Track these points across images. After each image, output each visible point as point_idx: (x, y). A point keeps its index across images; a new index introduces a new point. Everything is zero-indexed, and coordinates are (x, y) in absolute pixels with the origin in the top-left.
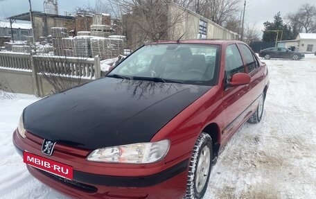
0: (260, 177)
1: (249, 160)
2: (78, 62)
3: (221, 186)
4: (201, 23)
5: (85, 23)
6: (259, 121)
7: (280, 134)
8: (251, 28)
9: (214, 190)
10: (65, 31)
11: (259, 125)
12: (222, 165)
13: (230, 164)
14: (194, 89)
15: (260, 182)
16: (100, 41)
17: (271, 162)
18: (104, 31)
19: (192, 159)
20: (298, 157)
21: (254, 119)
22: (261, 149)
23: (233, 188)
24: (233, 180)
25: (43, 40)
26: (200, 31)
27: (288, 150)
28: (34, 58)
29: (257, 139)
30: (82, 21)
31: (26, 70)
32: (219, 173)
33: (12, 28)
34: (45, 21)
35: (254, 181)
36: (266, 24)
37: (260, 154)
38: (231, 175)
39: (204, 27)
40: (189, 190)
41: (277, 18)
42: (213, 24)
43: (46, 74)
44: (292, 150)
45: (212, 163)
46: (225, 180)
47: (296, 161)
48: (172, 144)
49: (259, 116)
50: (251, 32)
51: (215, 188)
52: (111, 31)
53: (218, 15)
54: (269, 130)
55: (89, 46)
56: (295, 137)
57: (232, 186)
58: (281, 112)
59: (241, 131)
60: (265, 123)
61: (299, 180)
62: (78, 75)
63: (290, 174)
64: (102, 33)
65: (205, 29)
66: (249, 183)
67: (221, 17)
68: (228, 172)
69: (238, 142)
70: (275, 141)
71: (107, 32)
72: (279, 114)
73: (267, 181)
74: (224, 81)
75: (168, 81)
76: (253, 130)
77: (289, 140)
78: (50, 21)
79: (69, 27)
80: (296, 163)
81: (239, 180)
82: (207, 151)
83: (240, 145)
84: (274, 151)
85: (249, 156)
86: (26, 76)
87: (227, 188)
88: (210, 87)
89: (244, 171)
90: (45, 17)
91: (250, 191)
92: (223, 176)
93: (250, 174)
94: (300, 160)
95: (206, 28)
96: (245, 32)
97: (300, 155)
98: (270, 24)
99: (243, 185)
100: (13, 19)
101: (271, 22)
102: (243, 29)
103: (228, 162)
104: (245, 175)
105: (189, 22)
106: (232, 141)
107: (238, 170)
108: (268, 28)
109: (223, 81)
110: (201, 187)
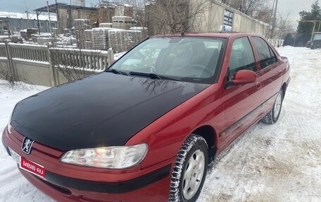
0: (263, 186)
1: (253, 165)
2: (92, 55)
3: (216, 192)
4: (227, 13)
5: (108, 14)
6: (275, 122)
7: (296, 138)
8: (284, 18)
9: (208, 196)
10: (88, 23)
11: (274, 126)
12: (223, 170)
13: (232, 168)
14: (189, 87)
15: (261, 191)
16: (118, 33)
17: (279, 169)
18: (126, 22)
19: (178, 164)
20: (311, 165)
21: (269, 119)
22: (271, 153)
23: (230, 196)
24: (232, 186)
25: (67, 32)
26: (225, 22)
27: (302, 156)
28: (50, 50)
29: (268, 142)
30: (105, 12)
31: (44, 63)
32: (217, 178)
33: (38, 20)
34: (69, 12)
35: (255, 190)
36: (302, 13)
37: (268, 158)
38: (230, 181)
39: (229, 18)
40: (174, 196)
41: (315, 7)
42: (241, 14)
43: (62, 66)
44: (306, 156)
45: (208, 168)
46: (222, 187)
47: (309, 169)
48: (151, 148)
49: (275, 116)
50: (285, 22)
51: (210, 194)
52: (132, 22)
53: (247, 4)
54: (285, 132)
55: (107, 39)
56: (312, 142)
57: (229, 193)
58: (303, 111)
59: (253, 133)
60: (282, 124)
61: (307, 191)
62: (92, 68)
63: (299, 183)
64: (123, 24)
65: (230, 20)
66: (249, 191)
67: (250, 6)
68: (229, 177)
69: (247, 144)
70: (289, 145)
71: (128, 24)
72: (300, 114)
73: (270, 190)
74: (227, 78)
75: (163, 78)
76: (267, 131)
77: (305, 145)
78: (75, 13)
79: (93, 18)
80: (308, 171)
81: (238, 187)
82: (200, 154)
83: (248, 148)
84: (286, 156)
85: (255, 160)
86: (44, 68)
87: (223, 195)
88: (208, 85)
89: (246, 177)
90: (70, 8)
91: (248, 201)
92: (222, 181)
93: (252, 181)
94: (313, 169)
95: (231, 18)
96: (278, 22)
97: (315, 162)
98: (306, 13)
99: (241, 193)
100: (39, 11)
101: (307, 12)
102: (275, 19)
103: (230, 166)
104: (246, 182)
105: (213, 13)
106: (241, 143)
107: (240, 176)
108: (305, 18)
109: (225, 78)
110: (192, 193)
